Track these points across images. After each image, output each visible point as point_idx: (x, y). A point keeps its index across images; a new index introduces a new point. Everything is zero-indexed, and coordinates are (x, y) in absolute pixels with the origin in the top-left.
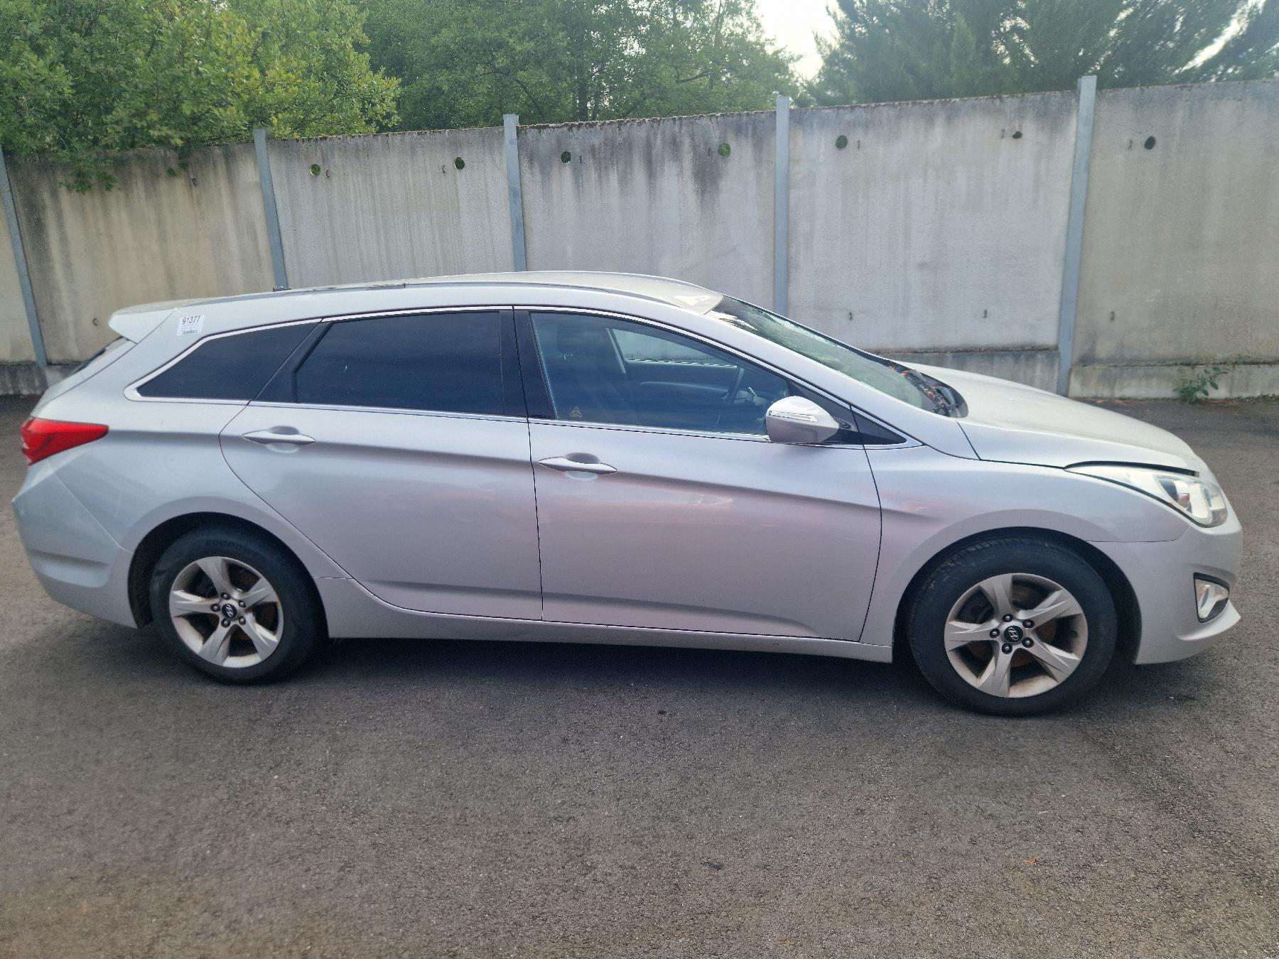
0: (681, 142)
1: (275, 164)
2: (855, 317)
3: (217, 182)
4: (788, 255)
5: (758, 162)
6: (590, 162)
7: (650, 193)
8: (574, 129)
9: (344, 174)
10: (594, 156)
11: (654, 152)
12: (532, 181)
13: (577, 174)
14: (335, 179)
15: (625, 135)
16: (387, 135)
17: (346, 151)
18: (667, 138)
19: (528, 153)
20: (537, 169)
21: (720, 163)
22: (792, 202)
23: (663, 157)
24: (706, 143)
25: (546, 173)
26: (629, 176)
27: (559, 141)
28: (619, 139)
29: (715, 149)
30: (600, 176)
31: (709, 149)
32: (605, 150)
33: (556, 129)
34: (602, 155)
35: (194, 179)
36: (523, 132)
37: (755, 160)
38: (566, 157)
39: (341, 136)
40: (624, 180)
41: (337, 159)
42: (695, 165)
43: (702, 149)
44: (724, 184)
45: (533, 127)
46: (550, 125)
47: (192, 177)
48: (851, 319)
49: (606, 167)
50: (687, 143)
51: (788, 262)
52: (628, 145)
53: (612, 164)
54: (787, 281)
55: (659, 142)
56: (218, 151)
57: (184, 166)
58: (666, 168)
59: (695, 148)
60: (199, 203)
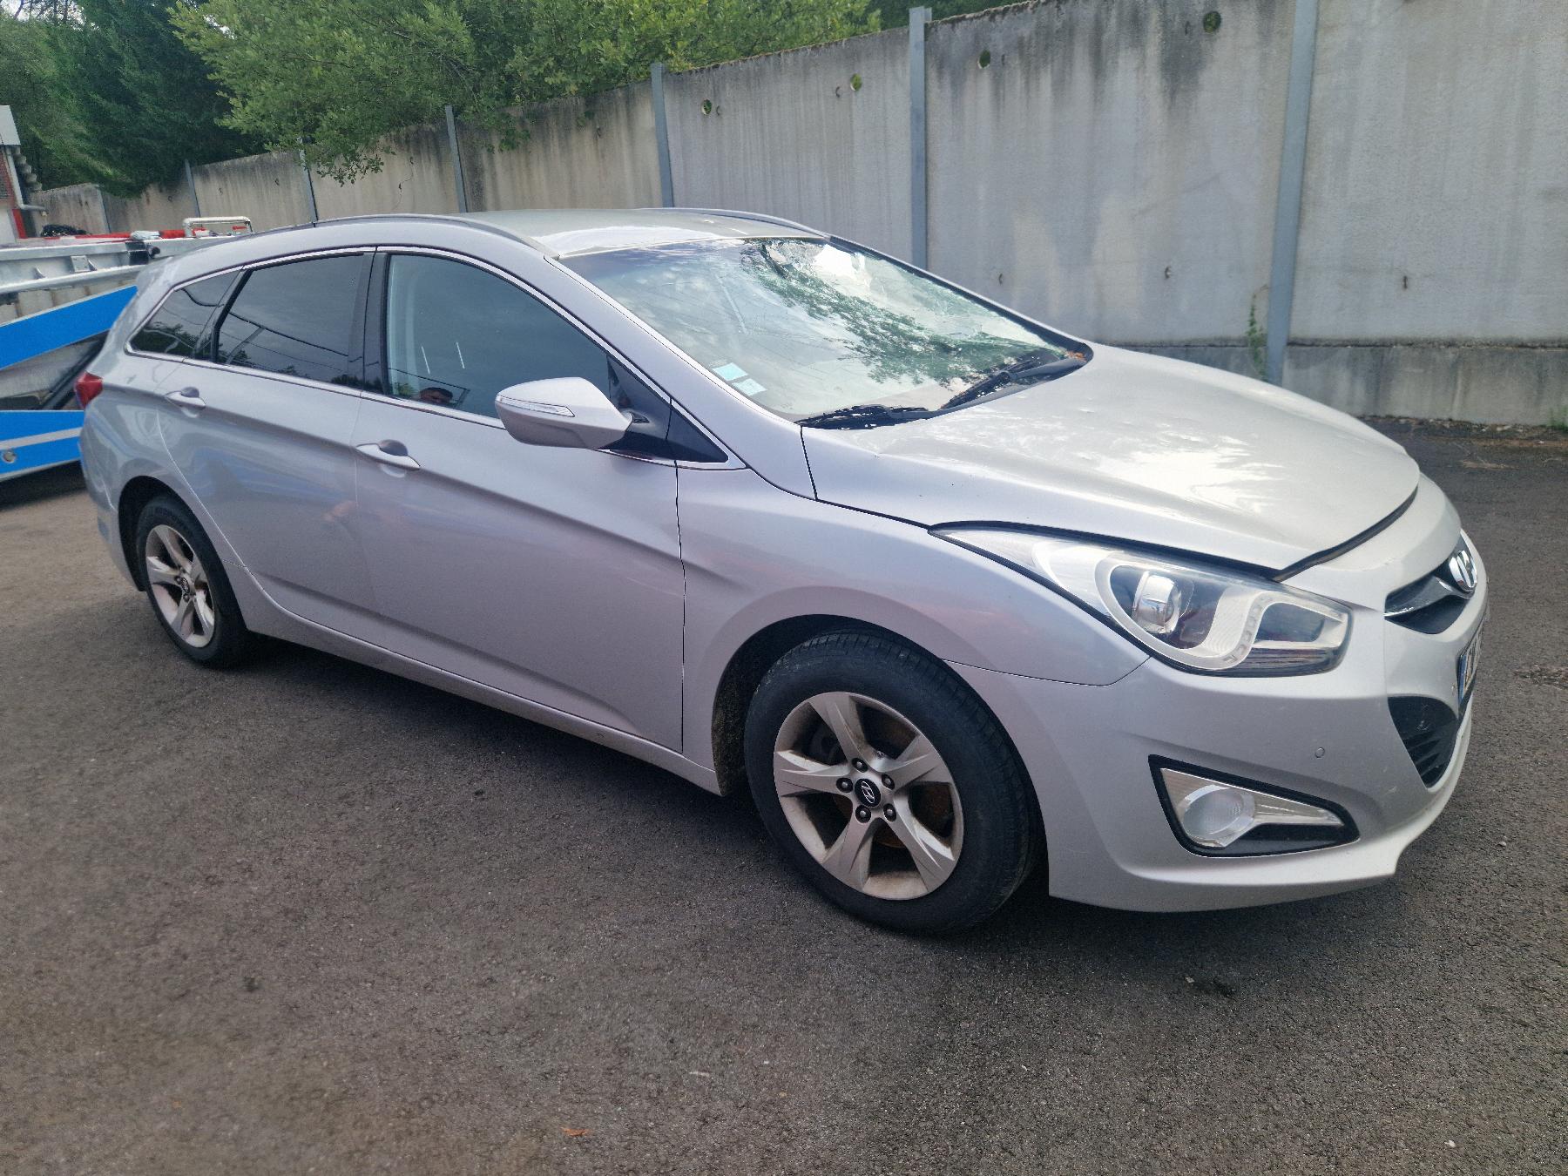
0: (1146, 17)
1: (670, 103)
2: (1412, 283)
3: (618, 131)
4: (1302, 182)
5: (1265, 35)
6: (1015, 62)
7: (1095, 101)
8: (998, 18)
9: (735, 110)
10: (1021, 54)
11: (1105, 37)
12: (940, 96)
13: (998, 83)
14: (725, 117)
15: (1065, 17)
16: (779, 55)
17: (737, 79)
18: (1126, 13)
19: (936, 57)
20: (947, 79)
21: (1203, 44)
22: (1318, 95)
23: (1117, 44)
24: (1183, 15)
25: (957, 84)
26: (1067, 77)
27: (976, 37)
28: (1058, 24)
29: (1197, 20)
30: (1027, 83)
31: (1188, 23)
32: (1037, 43)
33: (974, 21)
34: (1032, 50)
35: (599, 129)
36: (933, 29)
37: (1260, 33)
38: (985, 59)
39: (732, 62)
40: (1060, 85)
41: (728, 92)
42: (1163, 51)
43: (1177, 25)
44: (1207, 77)
45: (946, 22)
46: (968, 16)
47: (598, 127)
48: (1405, 287)
49: (1037, 68)
50: (1154, 17)
51: (1302, 193)
52: (1070, 30)
53: (1045, 61)
54: (1298, 227)
55: (1113, 21)
56: (620, 94)
57: (590, 115)
58: (1121, 61)
59: (1165, 23)
60: (603, 156)
